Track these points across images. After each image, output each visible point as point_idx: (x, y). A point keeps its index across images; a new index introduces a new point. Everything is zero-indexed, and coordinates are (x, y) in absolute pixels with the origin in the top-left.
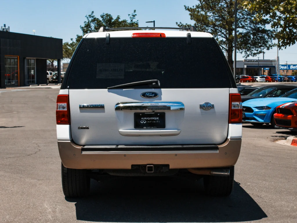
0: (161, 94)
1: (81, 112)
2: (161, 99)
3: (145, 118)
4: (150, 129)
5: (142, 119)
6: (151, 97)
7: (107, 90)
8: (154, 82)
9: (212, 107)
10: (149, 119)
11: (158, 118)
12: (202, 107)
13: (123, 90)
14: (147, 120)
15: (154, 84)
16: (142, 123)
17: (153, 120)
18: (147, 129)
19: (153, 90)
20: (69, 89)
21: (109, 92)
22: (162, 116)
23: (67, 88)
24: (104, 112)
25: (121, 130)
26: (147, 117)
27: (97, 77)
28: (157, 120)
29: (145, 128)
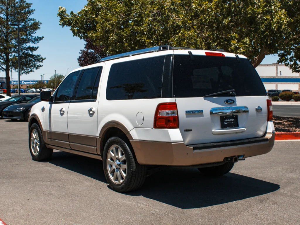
0: (236, 101)
1: (187, 117)
2: (236, 105)
3: (227, 120)
4: (231, 128)
5: (225, 120)
6: (231, 103)
7: (203, 98)
8: (231, 91)
9: (261, 109)
10: (229, 120)
11: (234, 120)
13: (214, 98)
14: (228, 122)
15: (231, 93)
16: (225, 124)
17: (232, 121)
19: (231, 98)
20: (175, 97)
21: (205, 99)
22: (236, 118)
23: (174, 97)
24: (203, 116)
25: (213, 131)
27: (194, 88)
28: (234, 121)
29: (228, 127)
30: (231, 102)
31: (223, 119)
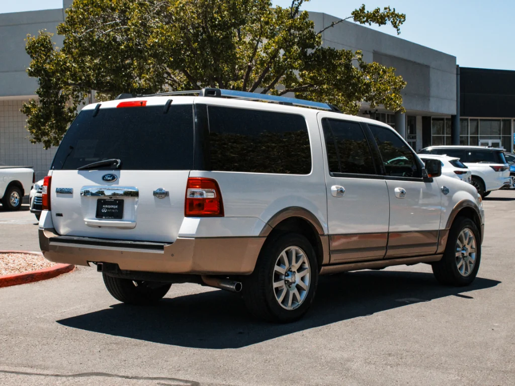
0: (119, 177)
2: (118, 183)
3: (106, 206)
5: (104, 206)
6: (109, 180)
7: (78, 171)
8: (114, 161)
9: (166, 194)
10: (109, 207)
11: (117, 207)
12: (155, 194)
13: (90, 171)
14: (107, 208)
15: (114, 164)
16: (103, 211)
17: (112, 209)
18: (106, 219)
21: (79, 173)
22: (121, 203)
24: (72, 197)
25: (85, 219)
26: (108, 205)
28: (116, 209)
29: (104, 217)
30: (109, 178)
31: (101, 203)
